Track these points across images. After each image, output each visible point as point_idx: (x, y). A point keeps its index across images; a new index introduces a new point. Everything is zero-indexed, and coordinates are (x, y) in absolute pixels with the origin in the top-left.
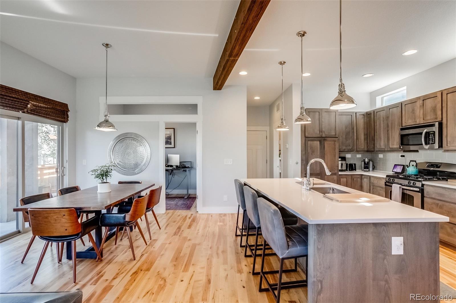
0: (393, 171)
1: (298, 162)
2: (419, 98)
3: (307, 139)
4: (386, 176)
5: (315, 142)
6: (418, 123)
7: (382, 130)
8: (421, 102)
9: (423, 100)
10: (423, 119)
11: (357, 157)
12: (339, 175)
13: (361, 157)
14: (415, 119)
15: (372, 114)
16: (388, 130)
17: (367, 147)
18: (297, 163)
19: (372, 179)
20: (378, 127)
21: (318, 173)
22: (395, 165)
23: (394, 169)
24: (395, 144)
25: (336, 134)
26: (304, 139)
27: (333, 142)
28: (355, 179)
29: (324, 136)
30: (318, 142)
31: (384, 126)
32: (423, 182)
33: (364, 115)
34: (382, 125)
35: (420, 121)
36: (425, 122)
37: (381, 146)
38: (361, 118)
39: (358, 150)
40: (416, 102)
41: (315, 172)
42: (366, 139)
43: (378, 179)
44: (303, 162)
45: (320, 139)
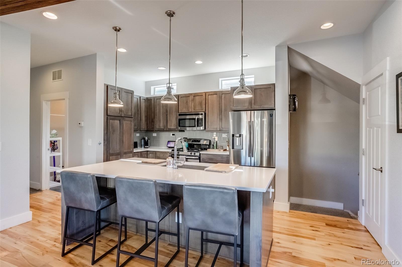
0: (167, 147)
1: (101, 142)
2: (191, 94)
3: (109, 117)
4: (171, 150)
5: (116, 121)
6: (190, 111)
7: (161, 114)
8: (193, 97)
9: (194, 96)
10: (194, 109)
11: (137, 136)
12: (134, 153)
13: (139, 135)
14: (188, 108)
15: (153, 100)
16: (167, 115)
17: (147, 127)
18: (100, 144)
19: (158, 153)
20: (157, 111)
21: (118, 153)
22: (168, 141)
23: (168, 145)
24: (173, 125)
25: (132, 114)
26: (106, 117)
27: (130, 122)
28: (143, 155)
29: (123, 115)
30: (118, 121)
31: (163, 111)
32: (201, 152)
33: (145, 100)
34: (161, 110)
35: (191, 110)
36: (195, 111)
37: (160, 127)
38: (143, 101)
39: (142, 130)
40: (189, 97)
41: (116, 152)
42: (147, 120)
43: (163, 154)
44: (105, 142)
45: (120, 118)
